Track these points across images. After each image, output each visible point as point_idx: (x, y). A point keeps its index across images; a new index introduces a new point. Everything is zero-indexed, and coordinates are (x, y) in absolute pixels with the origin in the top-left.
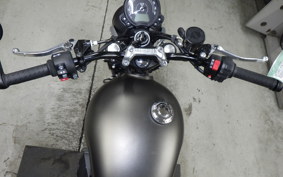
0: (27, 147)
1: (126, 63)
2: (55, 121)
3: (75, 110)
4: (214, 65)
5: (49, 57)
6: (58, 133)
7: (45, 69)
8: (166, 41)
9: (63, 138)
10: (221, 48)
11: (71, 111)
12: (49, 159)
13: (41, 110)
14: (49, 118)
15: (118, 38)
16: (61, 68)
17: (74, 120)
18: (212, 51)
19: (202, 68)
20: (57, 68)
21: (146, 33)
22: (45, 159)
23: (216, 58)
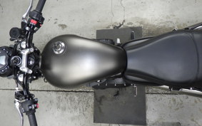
0: (94, 122)
1: (31, 72)
2: (78, 109)
3: (70, 98)
4: (33, 22)
5: (24, 114)
6: (85, 106)
7: (31, 116)
8: (19, 46)
9: (88, 103)
10: (24, 16)
11: (71, 101)
12: (100, 108)
13: (73, 119)
14: (76, 113)
15: (15, 75)
16: (30, 107)
17: (76, 98)
18: (26, 22)
19: (36, 28)
20: (31, 110)
21: (13, 58)
22: (100, 111)
23: (29, 21)
